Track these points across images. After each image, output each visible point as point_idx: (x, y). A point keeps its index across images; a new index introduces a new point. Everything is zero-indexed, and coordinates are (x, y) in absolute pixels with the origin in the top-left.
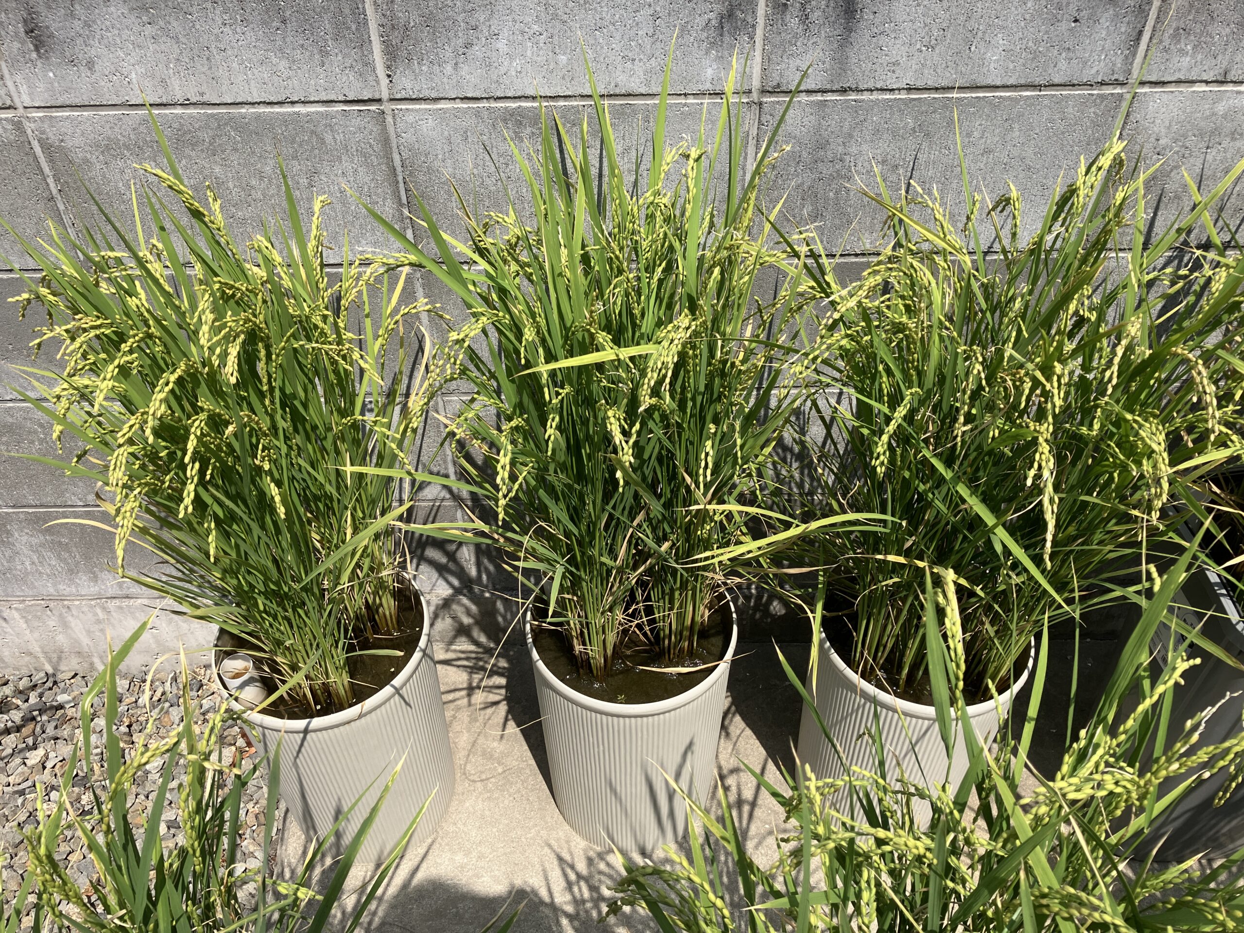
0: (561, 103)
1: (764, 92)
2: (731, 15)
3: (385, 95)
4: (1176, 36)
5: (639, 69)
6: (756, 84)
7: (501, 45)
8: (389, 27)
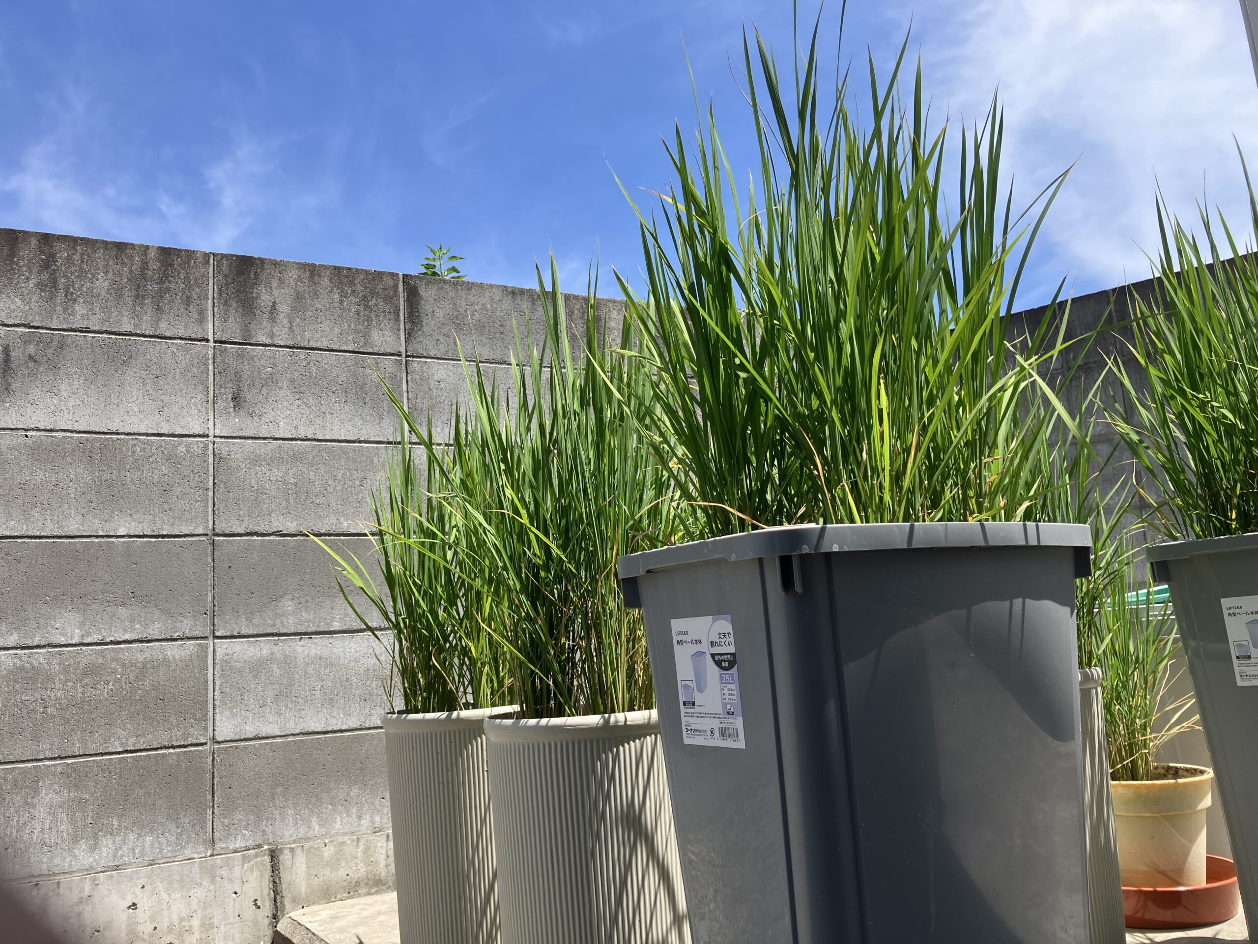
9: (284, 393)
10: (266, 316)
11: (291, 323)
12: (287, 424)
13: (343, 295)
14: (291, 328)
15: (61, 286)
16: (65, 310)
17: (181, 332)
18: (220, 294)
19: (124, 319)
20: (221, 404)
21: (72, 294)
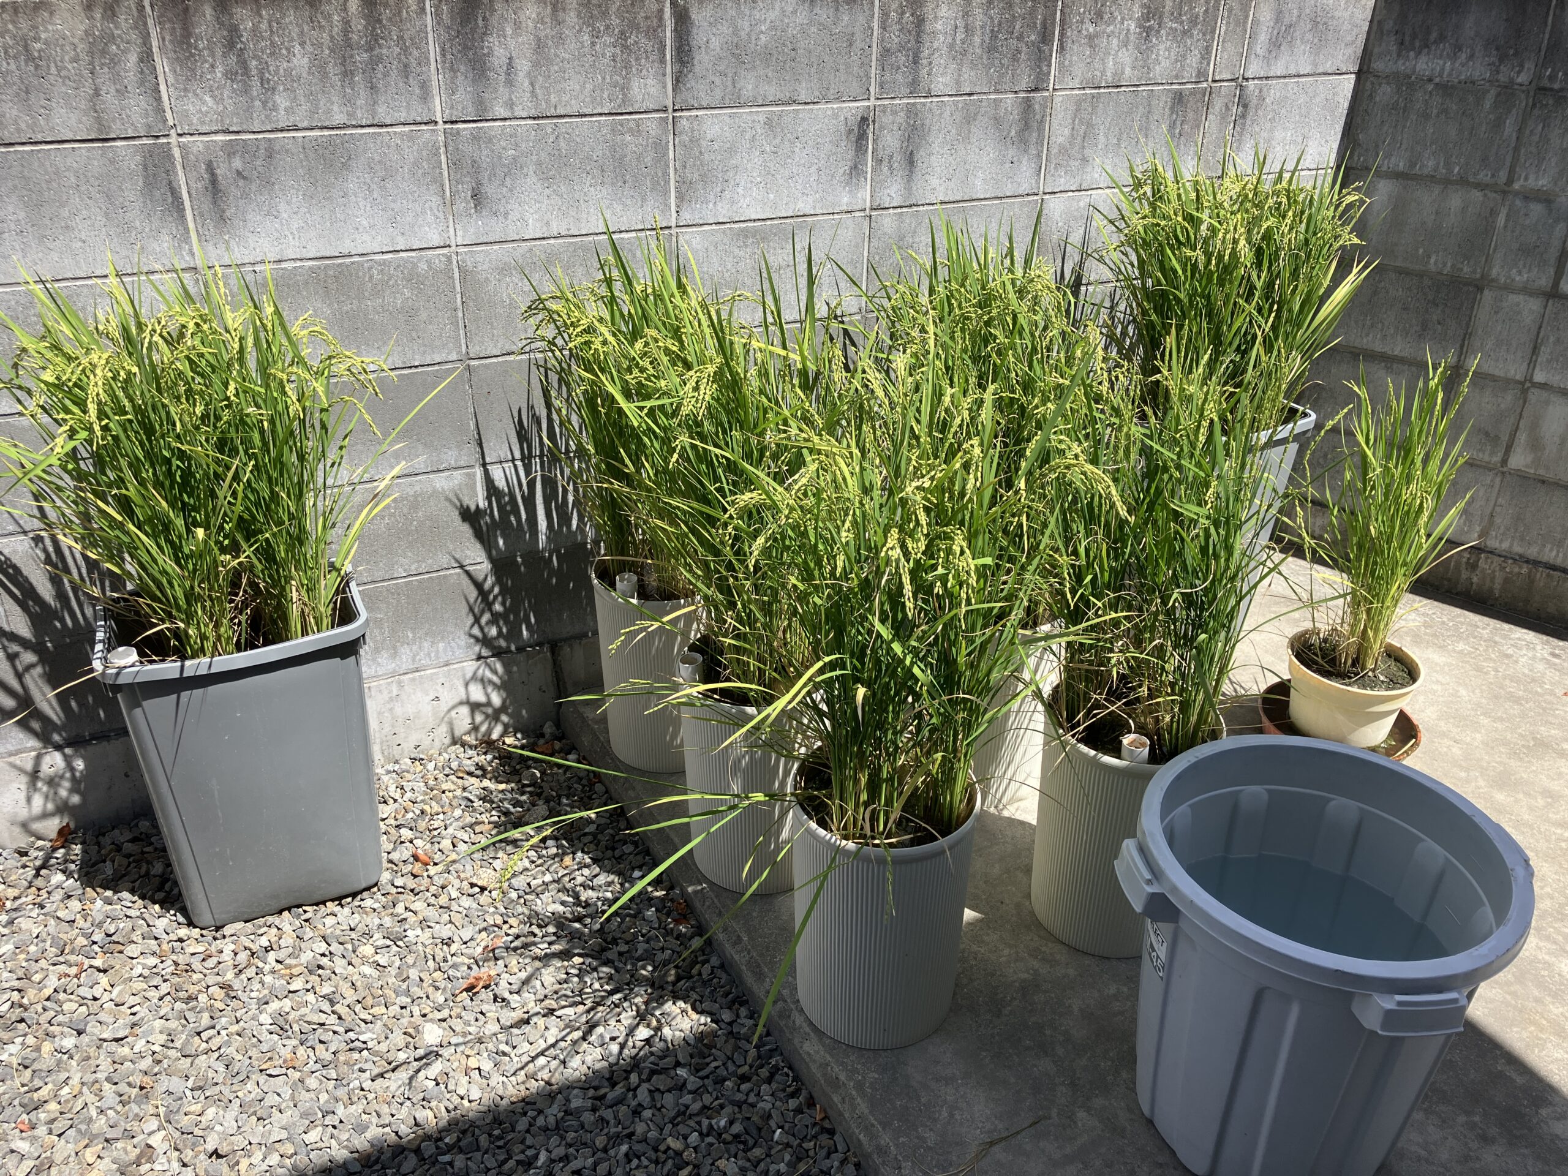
0: (769, 223)
1: (872, 209)
2: (856, 167)
3: (673, 224)
4: (1056, 168)
5: (810, 199)
6: (868, 205)
7: (740, 190)
8: (681, 182)
9: (531, 180)
10: (502, 78)
11: (532, 84)
12: (537, 220)
13: (596, 35)
14: (533, 93)
15: (254, 72)
16: (264, 104)
17: (402, 116)
18: (444, 55)
19: (335, 108)
20: (460, 206)
21: (268, 81)
